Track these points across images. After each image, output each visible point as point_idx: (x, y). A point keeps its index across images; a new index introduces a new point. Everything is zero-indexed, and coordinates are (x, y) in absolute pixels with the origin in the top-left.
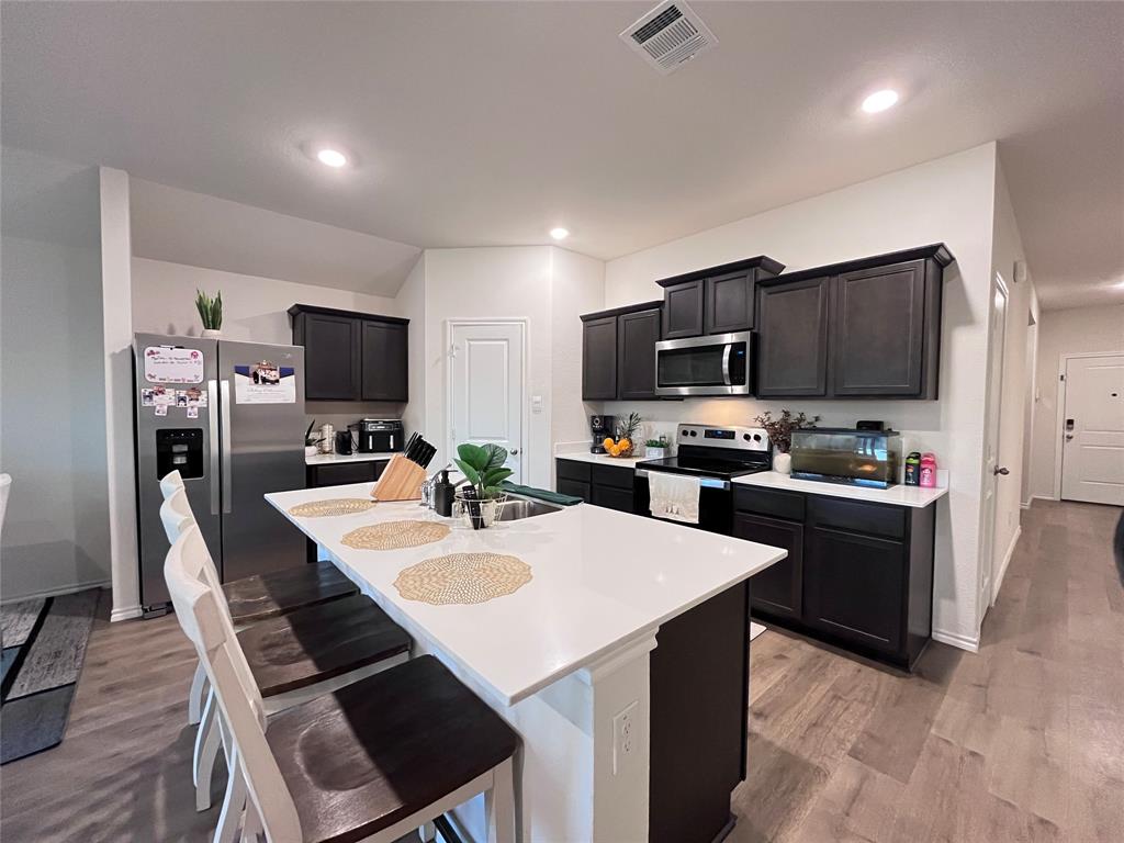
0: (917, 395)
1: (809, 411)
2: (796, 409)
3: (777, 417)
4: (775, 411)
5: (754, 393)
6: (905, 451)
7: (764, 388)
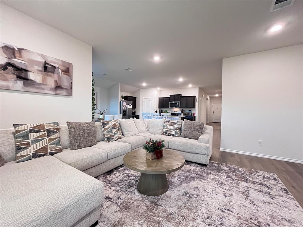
0: (193, 108)
1: (185, 109)
2: (184, 109)
3: (182, 110)
4: (182, 109)
5: (180, 108)
6: (193, 113)
7: (181, 107)
